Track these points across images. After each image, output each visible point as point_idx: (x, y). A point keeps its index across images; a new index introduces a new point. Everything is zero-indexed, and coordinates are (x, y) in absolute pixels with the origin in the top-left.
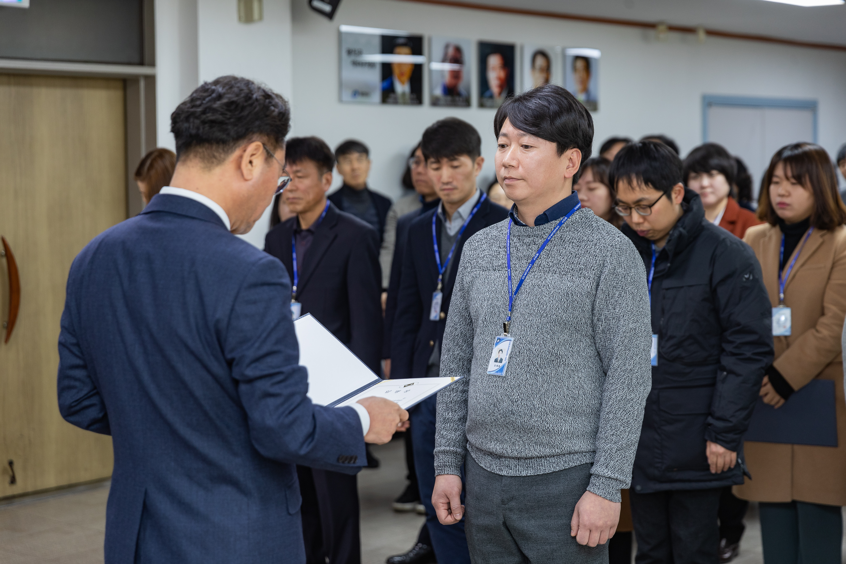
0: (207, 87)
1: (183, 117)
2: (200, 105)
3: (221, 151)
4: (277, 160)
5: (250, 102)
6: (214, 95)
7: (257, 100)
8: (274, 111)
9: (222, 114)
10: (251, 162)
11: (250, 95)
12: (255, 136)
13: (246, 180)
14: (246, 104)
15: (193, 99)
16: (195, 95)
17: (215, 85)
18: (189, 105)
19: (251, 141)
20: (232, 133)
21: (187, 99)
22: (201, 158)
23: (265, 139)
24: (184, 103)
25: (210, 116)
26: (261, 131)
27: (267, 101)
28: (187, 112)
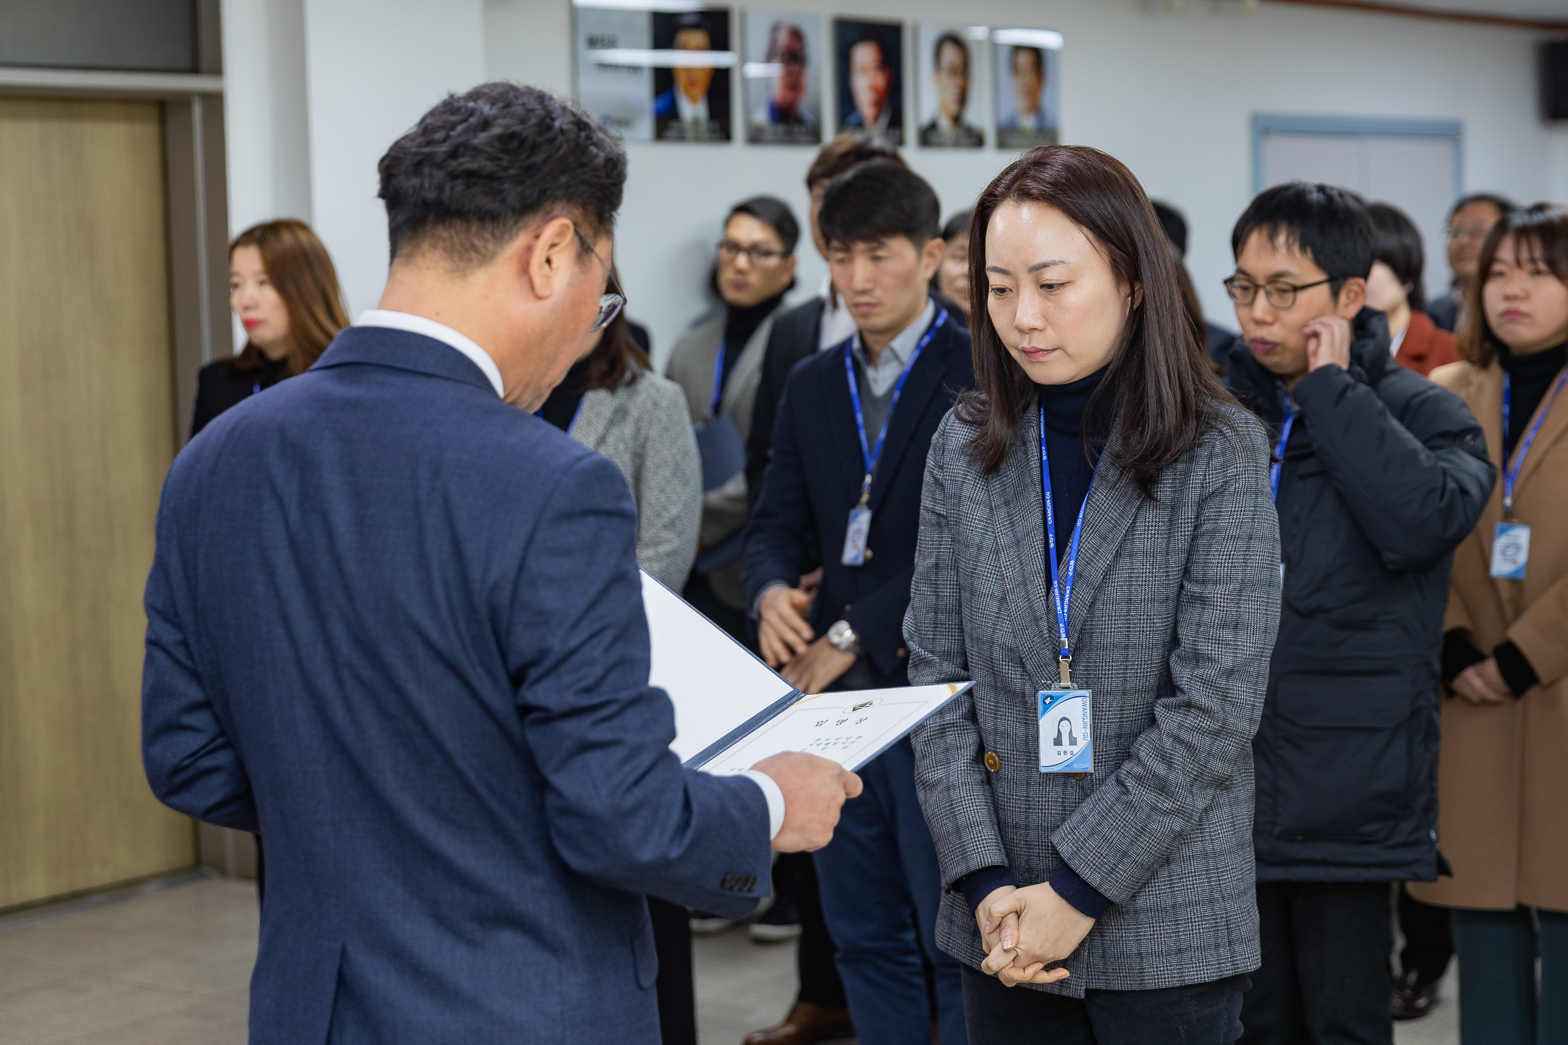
0: (456, 104)
1: (407, 163)
2: (444, 140)
3: (487, 236)
4: (600, 259)
5: (549, 135)
6: (473, 120)
7: (562, 131)
8: (596, 156)
9: (492, 158)
10: (548, 261)
11: (548, 121)
12: (558, 208)
13: (539, 298)
14: (539, 139)
15: (426, 128)
16: (429, 121)
17: (475, 100)
18: (419, 140)
19: (549, 218)
20: (512, 198)
21: (414, 130)
22: (445, 250)
23: (577, 212)
24: (406, 138)
25: (467, 163)
26: (569, 197)
27: (583, 134)
28: (416, 154)
